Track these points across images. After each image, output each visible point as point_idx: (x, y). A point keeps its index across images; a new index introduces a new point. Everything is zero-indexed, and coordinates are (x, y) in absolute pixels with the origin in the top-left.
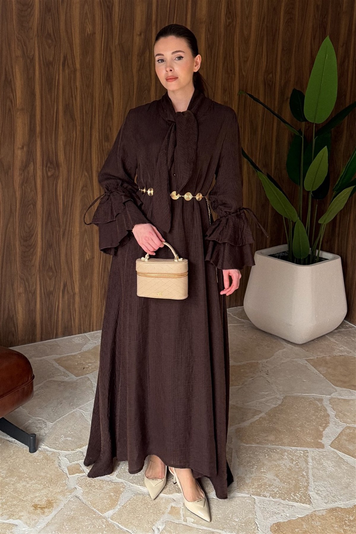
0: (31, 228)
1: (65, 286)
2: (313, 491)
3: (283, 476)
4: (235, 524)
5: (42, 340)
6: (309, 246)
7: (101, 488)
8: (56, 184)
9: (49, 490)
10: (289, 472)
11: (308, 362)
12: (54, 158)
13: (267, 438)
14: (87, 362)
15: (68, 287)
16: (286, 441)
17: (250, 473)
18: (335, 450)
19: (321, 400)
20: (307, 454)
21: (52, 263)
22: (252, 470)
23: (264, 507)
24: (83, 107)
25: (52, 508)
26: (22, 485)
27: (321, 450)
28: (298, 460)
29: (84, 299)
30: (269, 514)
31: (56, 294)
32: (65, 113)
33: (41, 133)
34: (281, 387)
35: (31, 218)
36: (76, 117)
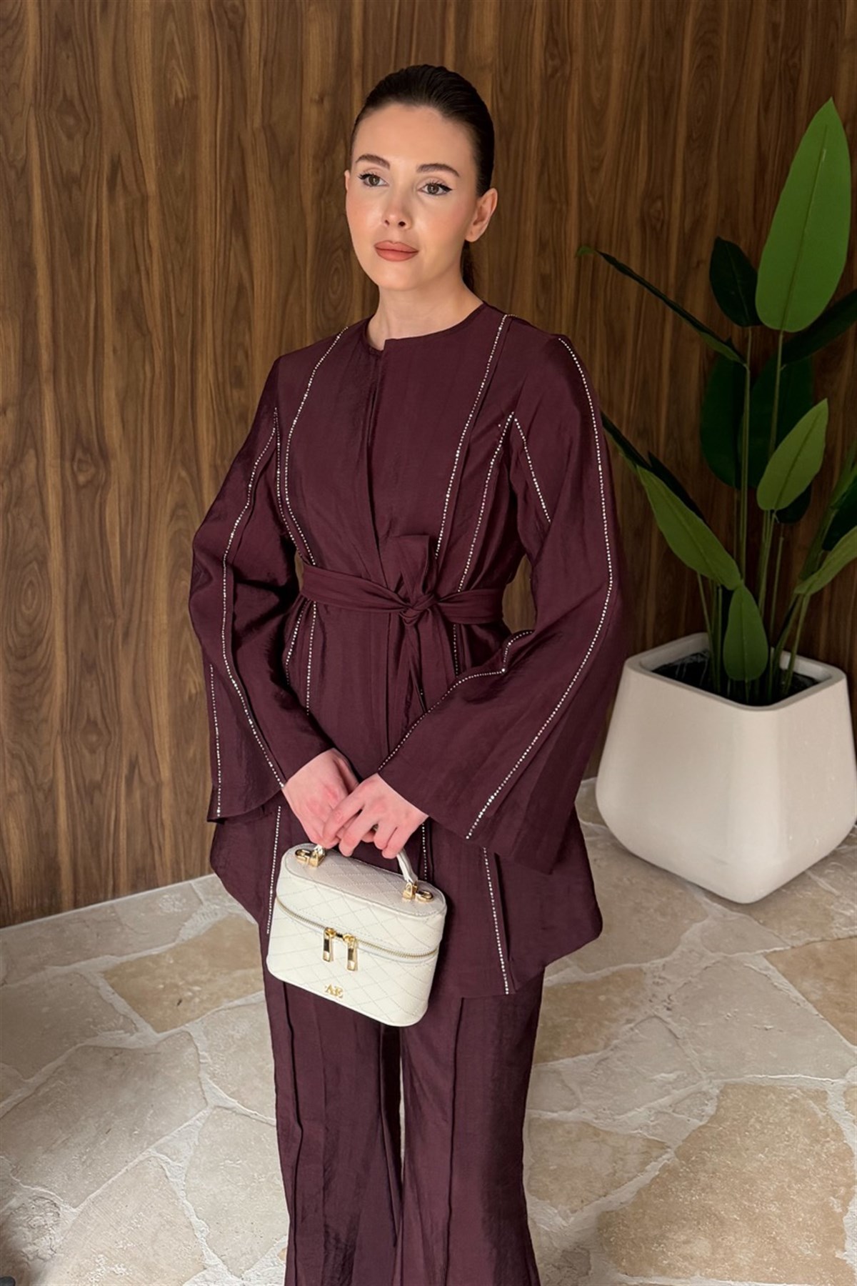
0: (35, 624)
1: (134, 767)
5: (76, 905)
6: (767, 650)
8: (100, 504)
11: (772, 963)
12: (95, 437)
13: (687, 1250)
14: (190, 978)
15: (141, 768)
21: (96, 712)
24: (168, 297)
29: (185, 794)
31: (110, 788)
32: (119, 314)
33: (55, 371)
34: (708, 1053)
35: (34, 598)
36: (151, 324)
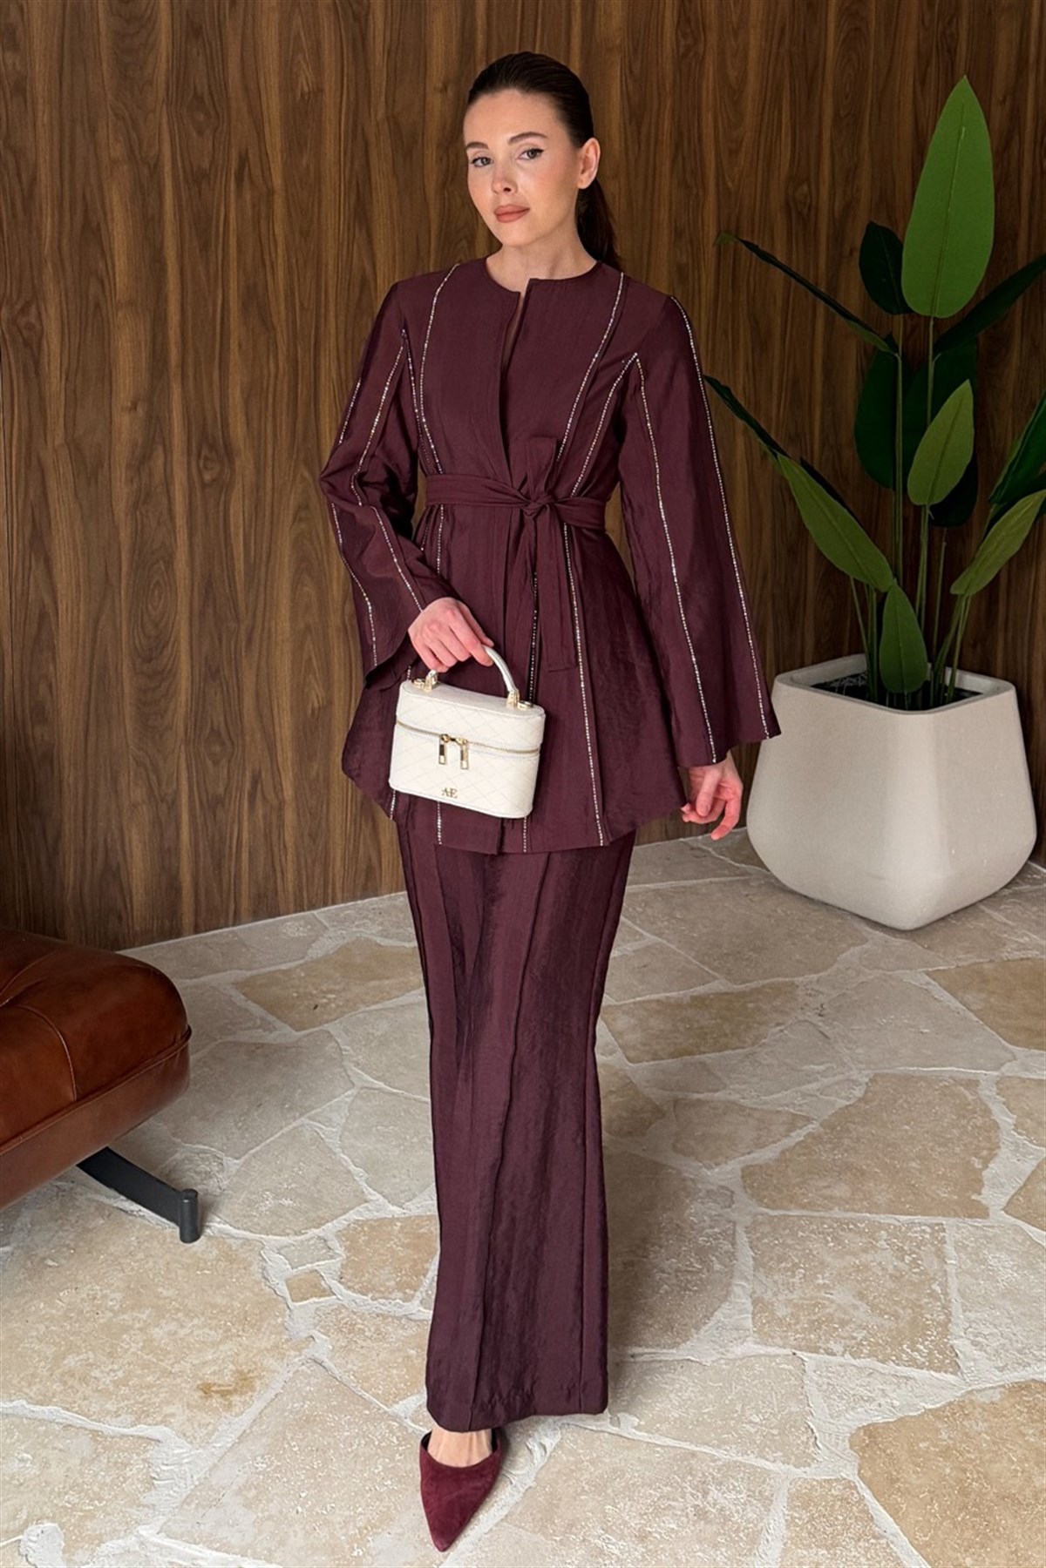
0: (162, 625)
1: (257, 783)
2: (961, 1337)
3: (880, 1296)
4: (753, 1430)
5: (197, 930)
6: (926, 658)
7: (380, 1336)
8: (225, 502)
9: (240, 1345)
10: (893, 1286)
11: (934, 979)
12: (220, 430)
13: (828, 1192)
14: (324, 988)
15: (264, 784)
16: (881, 1199)
17: (788, 1289)
18: (1019, 1223)
19: (972, 1084)
20: (942, 1234)
21: (219, 719)
22: (791, 1280)
23: (829, 1384)
25: (250, 1393)
26: (166, 1330)
27: (978, 1222)
28: (917, 1250)
29: (308, 815)
30: (844, 1402)
31: (232, 804)
32: (245, 308)
33: (183, 365)
34: (860, 1051)
35: (160, 598)
36: (275, 320)
